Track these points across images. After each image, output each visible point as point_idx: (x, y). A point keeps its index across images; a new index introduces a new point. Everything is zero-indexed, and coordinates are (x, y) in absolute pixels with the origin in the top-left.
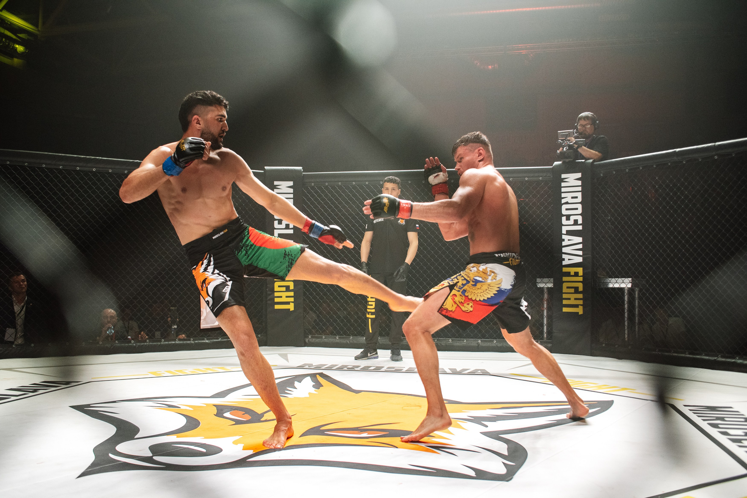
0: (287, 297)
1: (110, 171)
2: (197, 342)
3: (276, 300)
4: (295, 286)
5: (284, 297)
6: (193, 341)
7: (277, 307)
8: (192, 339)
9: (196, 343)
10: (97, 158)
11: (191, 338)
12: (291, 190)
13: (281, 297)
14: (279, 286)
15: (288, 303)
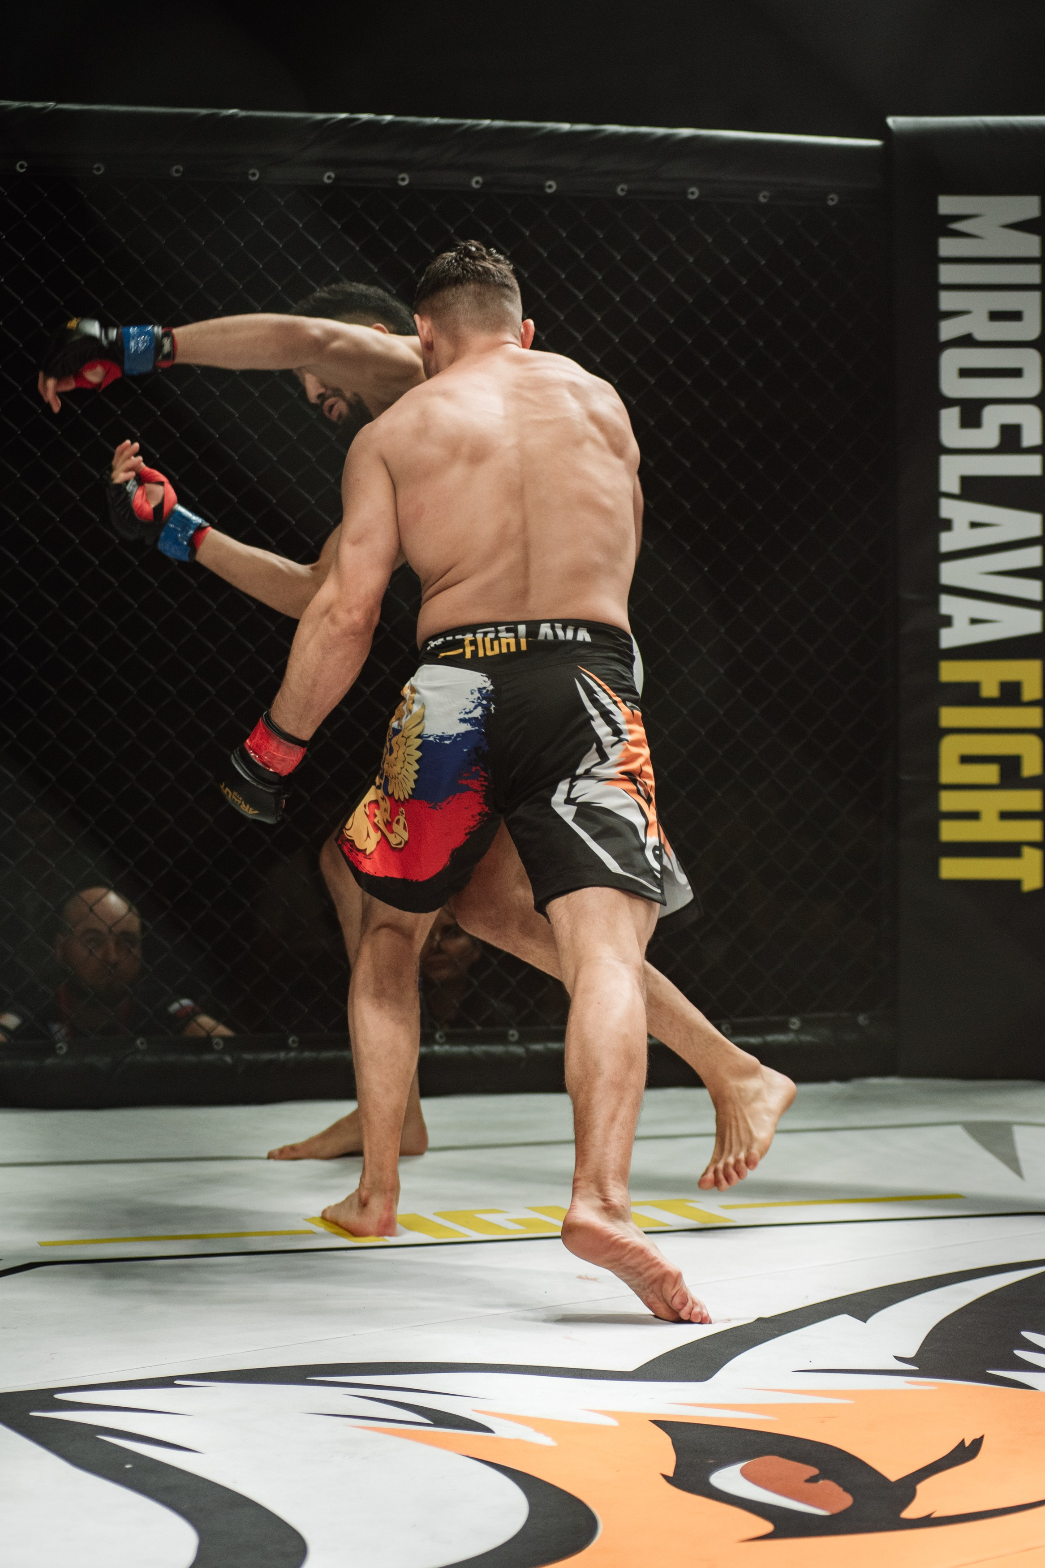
0: (1006, 816)
1: (98, 169)
2: (538, 1047)
3: (950, 831)
5: (990, 816)
6: (518, 1043)
7: (952, 868)
8: (514, 1034)
9: (537, 1054)
10: (37, 105)
11: (510, 1026)
13: (974, 816)
14: (966, 759)
15: (1011, 850)
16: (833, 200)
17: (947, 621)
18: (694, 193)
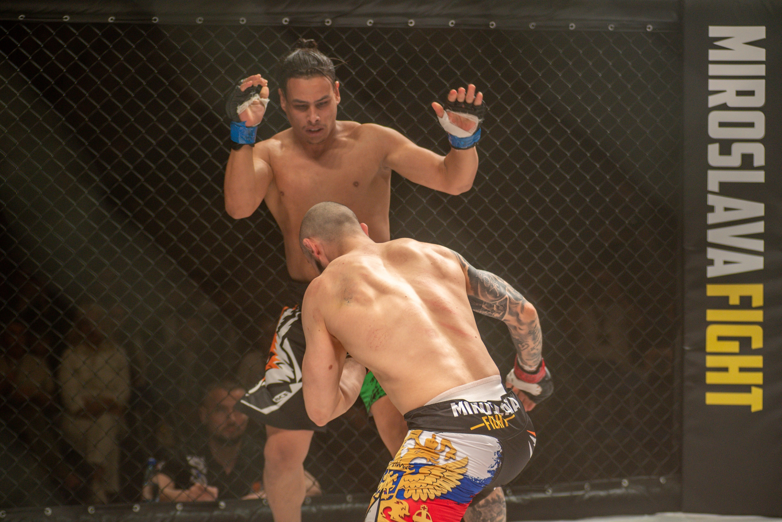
0: (742, 369)
3: (712, 378)
4: (766, 337)
5: (733, 370)
7: (712, 399)
12: (760, 54)
13: (725, 370)
14: (721, 338)
15: (746, 388)
16: (650, 28)
17: (711, 262)
18: (573, 26)
